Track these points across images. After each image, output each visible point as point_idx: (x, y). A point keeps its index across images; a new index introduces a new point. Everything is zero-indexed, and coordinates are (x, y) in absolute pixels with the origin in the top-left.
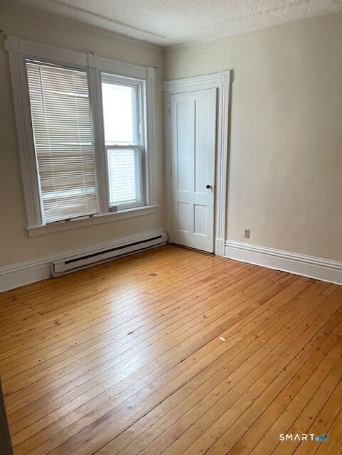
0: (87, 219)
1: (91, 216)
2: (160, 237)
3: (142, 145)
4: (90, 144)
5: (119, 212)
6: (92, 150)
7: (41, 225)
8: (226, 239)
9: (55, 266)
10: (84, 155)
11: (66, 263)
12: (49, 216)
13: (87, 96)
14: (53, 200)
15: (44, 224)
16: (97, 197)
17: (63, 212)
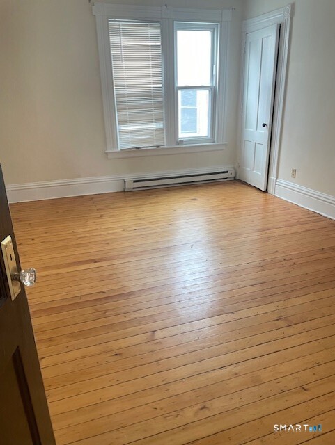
0: (154, 150)
1: (158, 147)
2: (227, 172)
3: (214, 85)
4: (161, 85)
5: (184, 146)
6: (162, 91)
7: (117, 151)
8: (277, 178)
9: (126, 183)
10: (156, 95)
11: (134, 181)
12: (123, 143)
13: (159, 44)
14: (126, 132)
15: (119, 149)
16: (165, 132)
17: (134, 142)
